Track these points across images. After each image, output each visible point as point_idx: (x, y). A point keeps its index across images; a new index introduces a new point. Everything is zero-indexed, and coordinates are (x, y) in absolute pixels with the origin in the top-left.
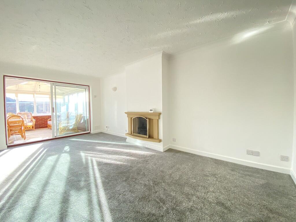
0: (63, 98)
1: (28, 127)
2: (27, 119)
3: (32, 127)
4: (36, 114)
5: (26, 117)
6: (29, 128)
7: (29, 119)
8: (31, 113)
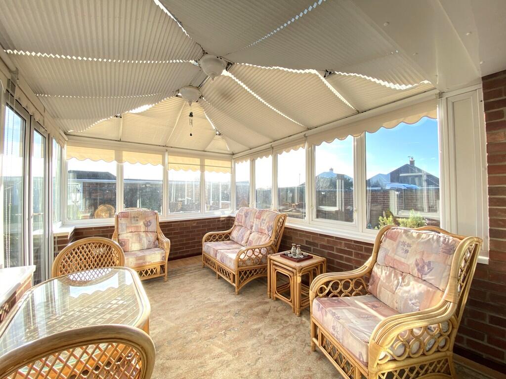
0: (232, 168)
1: (147, 268)
2: (143, 234)
3: (159, 270)
4: (166, 215)
5: (143, 229)
6: (152, 271)
7: (150, 235)
8: (156, 211)
